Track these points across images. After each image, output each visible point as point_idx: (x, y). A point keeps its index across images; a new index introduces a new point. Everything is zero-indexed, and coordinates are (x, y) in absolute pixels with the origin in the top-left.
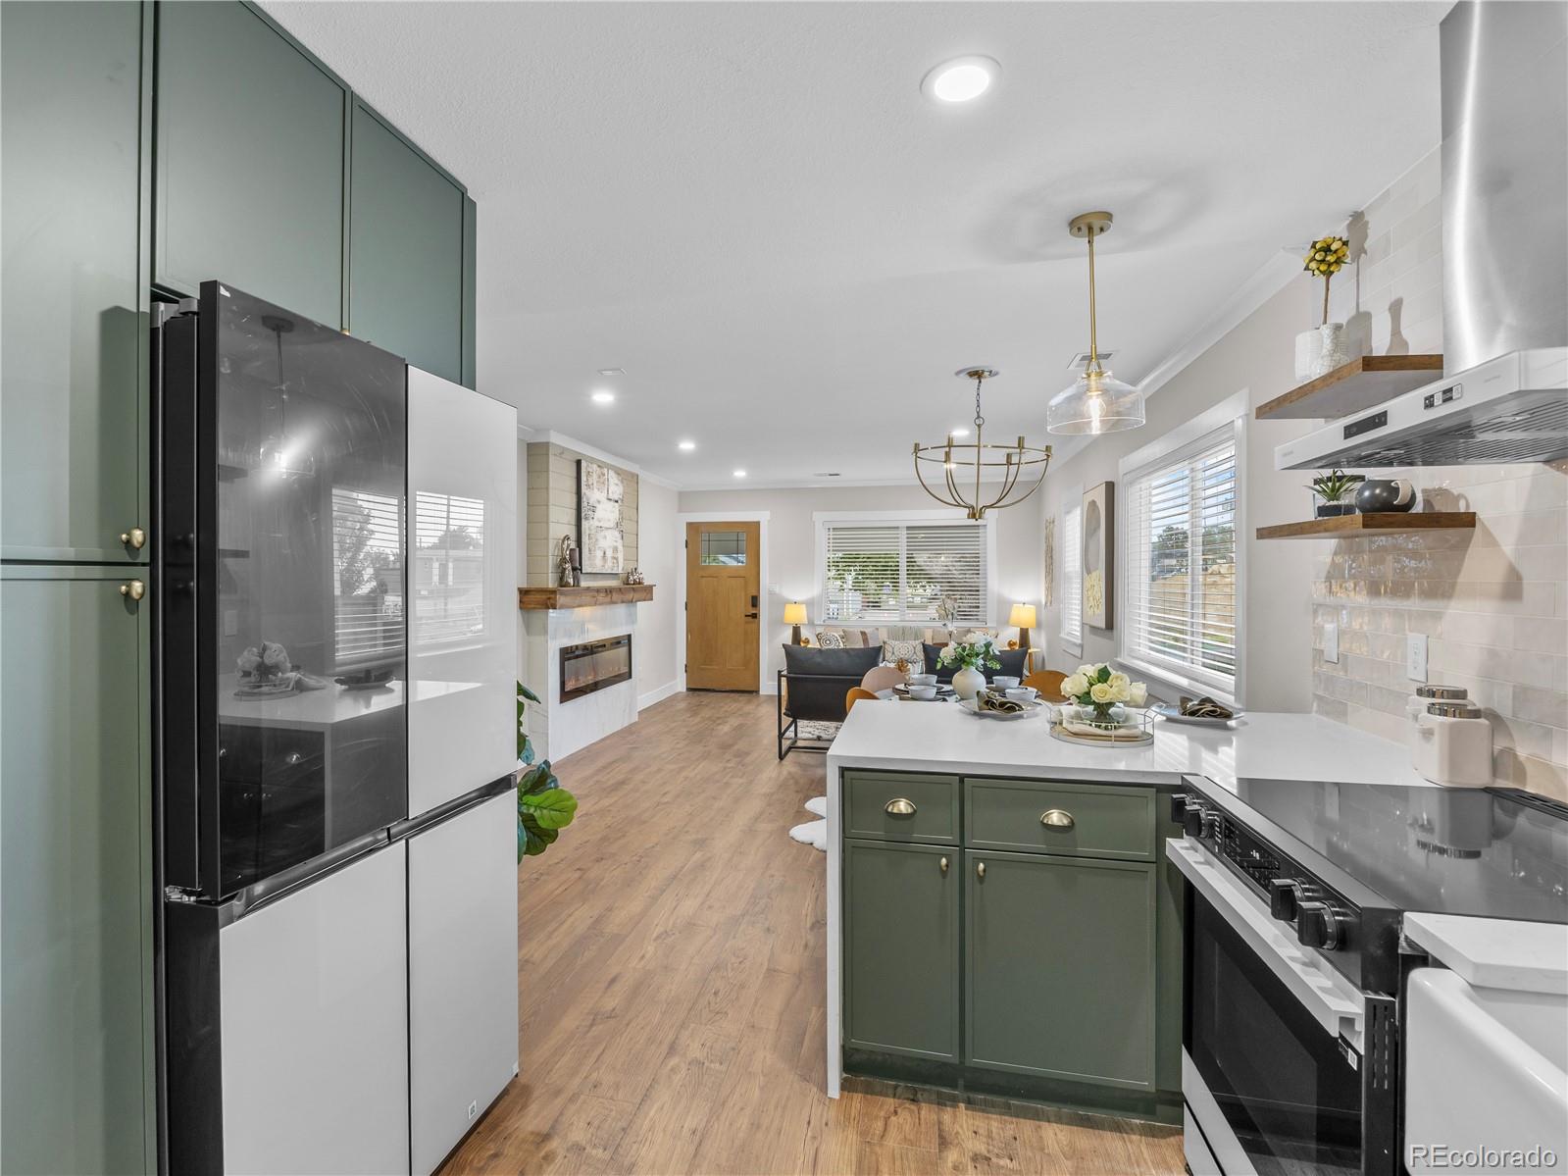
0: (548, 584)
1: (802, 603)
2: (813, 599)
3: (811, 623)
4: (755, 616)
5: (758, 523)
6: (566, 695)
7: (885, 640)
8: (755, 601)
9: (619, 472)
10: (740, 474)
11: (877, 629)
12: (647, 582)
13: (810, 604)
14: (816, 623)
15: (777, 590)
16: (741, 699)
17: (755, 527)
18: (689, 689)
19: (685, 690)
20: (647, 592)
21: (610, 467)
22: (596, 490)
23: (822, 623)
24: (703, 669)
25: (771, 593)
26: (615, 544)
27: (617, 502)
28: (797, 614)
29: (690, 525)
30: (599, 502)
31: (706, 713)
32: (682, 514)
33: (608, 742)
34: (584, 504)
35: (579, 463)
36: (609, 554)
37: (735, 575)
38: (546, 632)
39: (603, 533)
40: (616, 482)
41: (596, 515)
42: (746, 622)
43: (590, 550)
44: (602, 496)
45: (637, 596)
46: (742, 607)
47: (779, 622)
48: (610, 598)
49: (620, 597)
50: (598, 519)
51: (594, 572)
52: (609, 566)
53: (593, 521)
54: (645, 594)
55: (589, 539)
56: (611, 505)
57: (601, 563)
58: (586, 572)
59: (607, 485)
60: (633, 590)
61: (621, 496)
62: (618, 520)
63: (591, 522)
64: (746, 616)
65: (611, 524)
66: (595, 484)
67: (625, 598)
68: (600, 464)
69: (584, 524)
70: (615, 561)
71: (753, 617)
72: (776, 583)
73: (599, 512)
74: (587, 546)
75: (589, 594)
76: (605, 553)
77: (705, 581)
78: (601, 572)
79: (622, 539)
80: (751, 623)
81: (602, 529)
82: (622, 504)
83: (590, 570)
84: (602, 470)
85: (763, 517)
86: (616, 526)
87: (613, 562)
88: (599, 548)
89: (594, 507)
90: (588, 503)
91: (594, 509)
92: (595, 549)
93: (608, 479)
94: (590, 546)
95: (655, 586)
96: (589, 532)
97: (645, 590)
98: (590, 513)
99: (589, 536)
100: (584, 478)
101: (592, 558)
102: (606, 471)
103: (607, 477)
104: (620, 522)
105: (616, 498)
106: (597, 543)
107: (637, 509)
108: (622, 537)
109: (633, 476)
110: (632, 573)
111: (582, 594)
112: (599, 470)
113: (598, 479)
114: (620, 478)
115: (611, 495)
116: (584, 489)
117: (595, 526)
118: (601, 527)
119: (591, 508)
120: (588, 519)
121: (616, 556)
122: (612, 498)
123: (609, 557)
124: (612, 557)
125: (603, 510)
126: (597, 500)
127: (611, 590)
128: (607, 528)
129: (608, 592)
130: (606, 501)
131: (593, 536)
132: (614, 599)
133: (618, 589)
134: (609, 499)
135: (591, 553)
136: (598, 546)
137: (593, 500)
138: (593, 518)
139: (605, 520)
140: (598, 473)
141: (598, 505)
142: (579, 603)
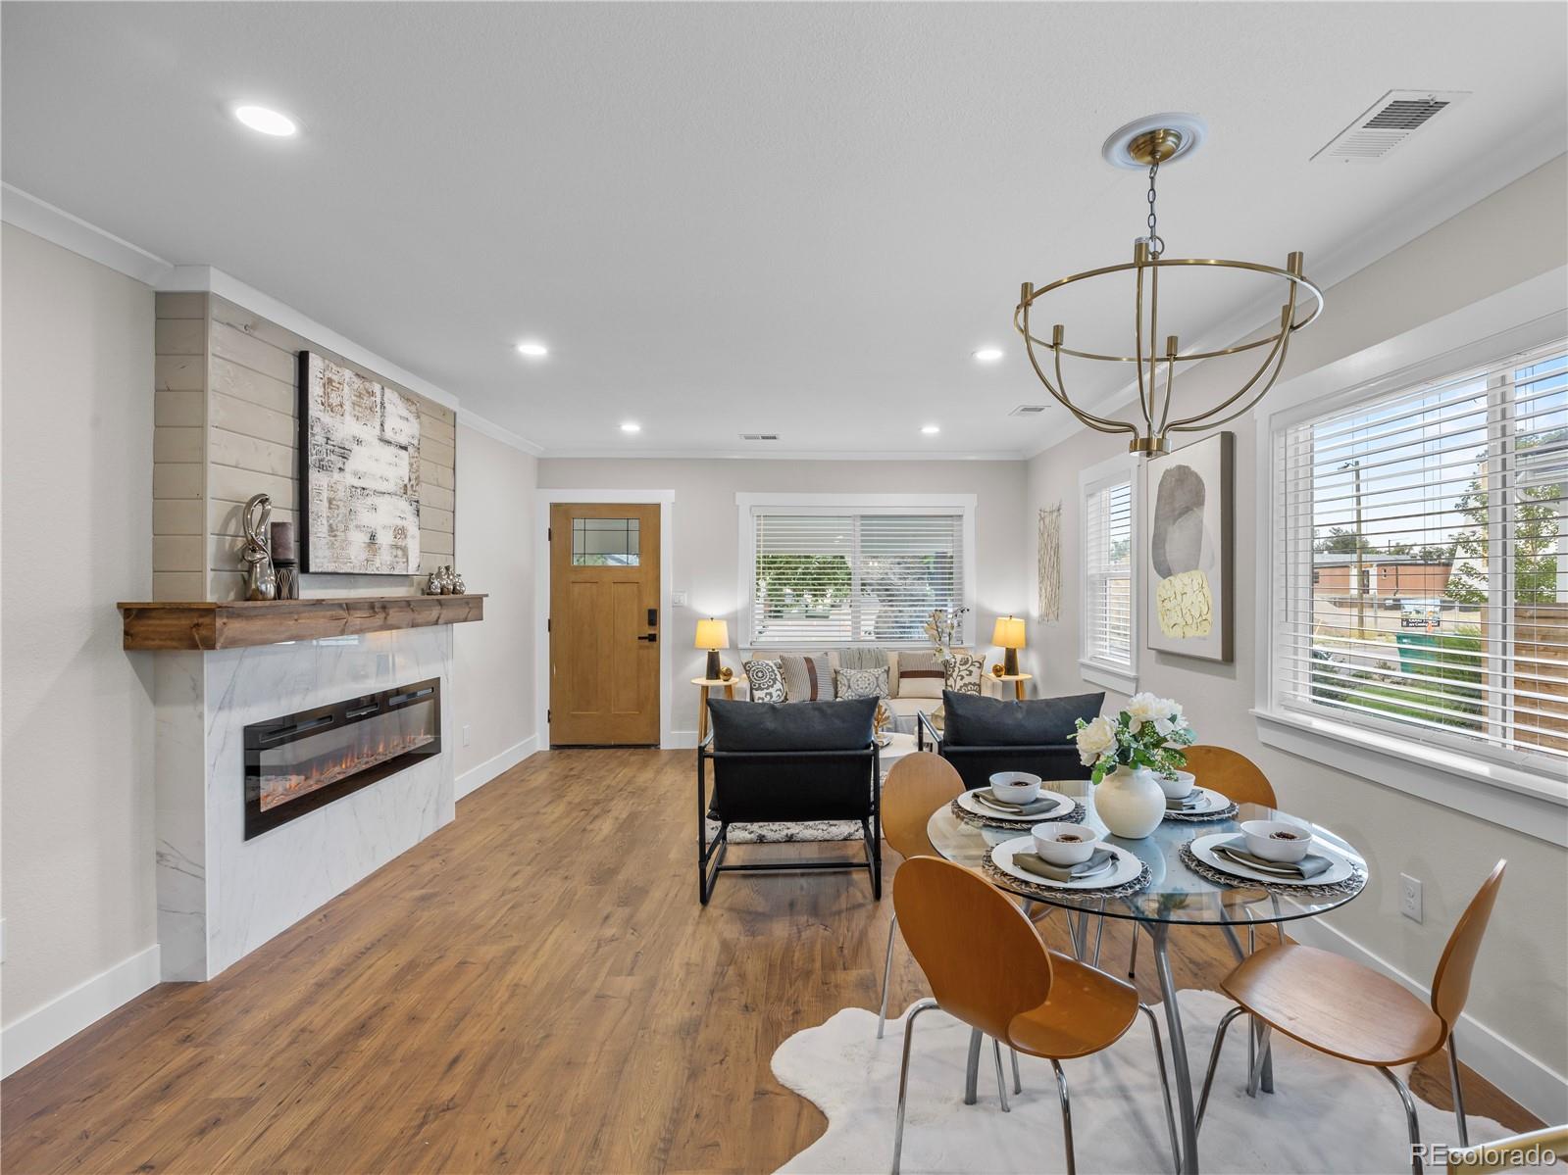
0: (203, 594)
1: (720, 619)
2: (736, 612)
3: (734, 647)
4: (653, 638)
5: (659, 505)
6: (258, 820)
7: (838, 668)
8: (653, 617)
9: (408, 397)
10: (631, 428)
11: (826, 654)
12: (469, 590)
13: (732, 620)
14: (741, 646)
15: (685, 600)
16: (632, 758)
17: (655, 509)
18: (554, 747)
19: (548, 749)
20: (472, 607)
21: (386, 384)
22: (347, 417)
23: (748, 646)
24: (573, 716)
25: (677, 606)
26: (400, 523)
27: (405, 448)
28: (712, 634)
29: (556, 509)
30: (359, 442)
31: (576, 793)
32: (540, 490)
33: (379, 883)
34: (316, 438)
35: (303, 359)
36: (385, 539)
37: (624, 577)
38: (198, 697)
39: (369, 501)
40: (405, 413)
41: (350, 466)
42: (641, 647)
43: (331, 529)
44: (369, 433)
45: (446, 614)
46: (639, 627)
47: (689, 647)
48: (382, 620)
49: (407, 616)
50: (355, 474)
51: (341, 571)
52: (383, 563)
53: (342, 474)
54: (467, 610)
55: (330, 508)
56: (390, 452)
57: (363, 556)
58: (320, 570)
59: (379, 414)
60: (440, 603)
61: (415, 442)
62: (406, 481)
63: (336, 475)
64: (640, 638)
65: (390, 487)
66: (347, 406)
67: (420, 618)
68: (363, 375)
69: (315, 478)
70: (400, 553)
71: (650, 640)
72: (684, 592)
73: (359, 460)
74: (325, 522)
75: (322, 613)
76: (373, 537)
77: (577, 589)
78: (361, 572)
79: (418, 515)
80: (648, 647)
81: (366, 492)
82: (416, 454)
83: (331, 568)
84: (367, 384)
85: (665, 497)
86: (402, 491)
87: (395, 554)
88: (357, 527)
89: (344, 448)
90: (328, 439)
91: (344, 454)
92: (346, 528)
93: (382, 404)
94: (331, 522)
95: (487, 596)
96: (332, 494)
97: (467, 603)
98: (332, 457)
99: (330, 501)
100: (315, 389)
101: (337, 544)
102: (377, 388)
103: (378, 400)
104: (412, 486)
105: (404, 441)
106: (353, 517)
107: (454, 469)
108: (418, 511)
109: (445, 411)
110: (439, 575)
111: (298, 613)
112: (358, 382)
113: (354, 398)
114: (413, 408)
115: (389, 435)
116: (314, 410)
117: (348, 485)
118: (364, 489)
119: (337, 449)
120: (327, 470)
121: (402, 545)
122: (390, 440)
123: (384, 546)
124: (393, 547)
125: (370, 457)
126: (355, 438)
127: (385, 606)
128: (379, 493)
129: (378, 607)
130: (377, 442)
131: (339, 503)
132: (392, 622)
133: (405, 603)
134: (385, 441)
135: (336, 536)
136: (355, 523)
137: (341, 435)
138: (340, 469)
139: (373, 477)
140: (356, 386)
141: (354, 446)
142: (292, 633)
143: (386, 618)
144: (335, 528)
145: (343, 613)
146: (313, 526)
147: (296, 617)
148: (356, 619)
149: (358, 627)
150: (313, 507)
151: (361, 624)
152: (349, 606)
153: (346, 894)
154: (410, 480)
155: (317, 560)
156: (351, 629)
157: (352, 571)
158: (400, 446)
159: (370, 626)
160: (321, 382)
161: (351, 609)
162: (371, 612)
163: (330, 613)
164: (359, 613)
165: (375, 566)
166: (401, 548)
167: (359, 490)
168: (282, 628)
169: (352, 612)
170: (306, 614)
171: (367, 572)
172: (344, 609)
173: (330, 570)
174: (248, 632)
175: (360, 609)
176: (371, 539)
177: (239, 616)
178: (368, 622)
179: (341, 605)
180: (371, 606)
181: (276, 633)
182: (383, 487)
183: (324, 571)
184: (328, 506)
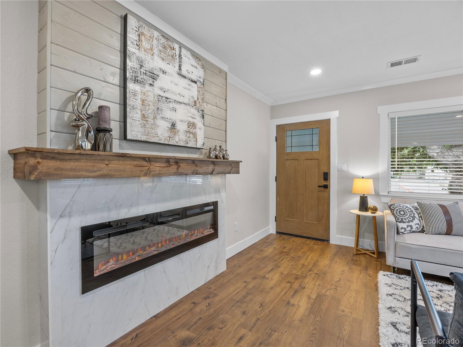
0: (45, 143)
1: (368, 178)
2: (378, 174)
3: (377, 194)
4: (326, 187)
5: (329, 120)
8: (326, 176)
9: (196, 57)
10: (316, 72)
13: (376, 178)
14: (381, 194)
15: (345, 168)
17: (328, 122)
18: (278, 233)
19: (275, 233)
20: (233, 167)
21: (182, 46)
22: (156, 57)
24: (286, 220)
25: (340, 171)
26: (192, 120)
27: (195, 82)
28: (363, 186)
29: (279, 127)
30: (164, 72)
32: (273, 120)
35: (124, 19)
36: (181, 127)
37: (311, 157)
39: (171, 105)
40: (195, 64)
41: (157, 84)
42: (319, 191)
43: (143, 116)
44: (171, 69)
45: (218, 169)
46: (318, 181)
47: (349, 192)
48: (176, 169)
49: (193, 168)
50: (161, 89)
51: (151, 141)
52: (180, 139)
53: (151, 87)
54: (230, 168)
55: (143, 105)
56: (184, 82)
57: (167, 134)
58: (134, 139)
59: (178, 60)
60: (213, 163)
61: (202, 80)
62: (196, 99)
63: (147, 87)
64: (319, 186)
65: (186, 101)
66: (156, 51)
67: (200, 170)
68: (165, 36)
69: (131, 86)
70: (191, 136)
71: (325, 188)
72: (345, 163)
73: (163, 81)
74: (139, 112)
75: (129, 162)
76: (173, 125)
77: (288, 163)
78: (165, 143)
79: (203, 118)
80: (323, 191)
81: (169, 100)
82: (202, 86)
83: (144, 138)
84: (170, 43)
85: (333, 115)
86: (193, 104)
87: (188, 136)
88: (162, 118)
89: (153, 73)
90: (141, 66)
91: (154, 77)
92: (155, 118)
93: (180, 56)
94: (144, 112)
95: (241, 162)
96: (144, 97)
97: (231, 165)
98: (145, 77)
99: (143, 101)
100: (132, 36)
101: (148, 126)
102: (177, 47)
103: (177, 53)
104: (200, 102)
105: (195, 79)
106: (159, 112)
107: (226, 100)
108: (203, 116)
109: (221, 71)
110: (215, 149)
111: (108, 160)
112: (163, 40)
113: (160, 48)
114: (200, 63)
115: (184, 72)
116: (131, 48)
117: (156, 94)
118: (167, 98)
119: (148, 73)
120: (140, 83)
121: (193, 132)
122: (185, 76)
123: (181, 131)
124: (186, 132)
125: (172, 82)
126: (161, 69)
127: (177, 161)
128: (177, 102)
129: (172, 162)
130: (177, 75)
131: (149, 103)
132: (182, 171)
133: (191, 161)
134: (182, 76)
135: (147, 121)
136: (161, 116)
137: (151, 66)
138: (150, 84)
139: (174, 93)
140: (162, 42)
141: (161, 74)
142: (105, 172)
143: (178, 168)
144: (146, 116)
145: (145, 163)
146: (130, 113)
147: (107, 163)
148: (156, 167)
149: (157, 173)
150: (130, 102)
151: (160, 171)
152: (149, 159)
153: (156, 317)
154: (198, 99)
155: (133, 133)
156: (152, 173)
157: (159, 142)
158: (192, 81)
159: (167, 172)
160: (137, 33)
161: (152, 161)
162: (167, 164)
163: (135, 163)
164: (158, 164)
165: (175, 141)
166: (192, 133)
167: (164, 98)
168: (95, 169)
169: (153, 163)
170: (117, 162)
171: (169, 143)
172: (147, 161)
173: (142, 139)
174: (62, 170)
175: (159, 162)
176: (172, 126)
177: (53, 158)
178: (166, 169)
179: (143, 158)
180: (168, 160)
181: (91, 171)
182: (181, 99)
183: (138, 139)
184: (141, 103)
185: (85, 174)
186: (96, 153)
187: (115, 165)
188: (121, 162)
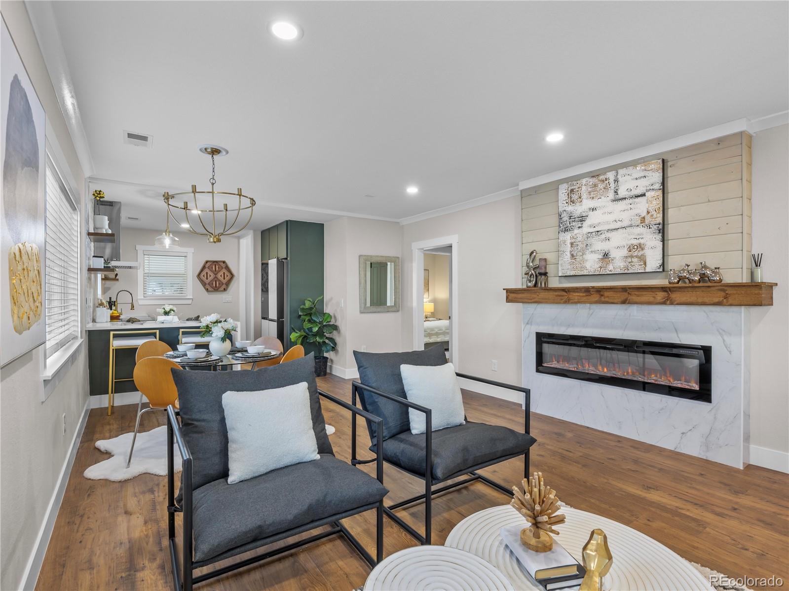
9: (645, 163)
21: (619, 167)
22: (584, 201)
26: (635, 242)
27: (643, 195)
30: (594, 209)
34: (563, 219)
36: (619, 254)
39: (603, 236)
41: (585, 224)
43: (572, 256)
44: (604, 201)
45: (679, 297)
50: (590, 226)
51: (580, 274)
52: (615, 267)
53: (580, 229)
54: (721, 296)
55: (571, 247)
56: (624, 204)
57: (597, 266)
58: (565, 275)
59: (611, 188)
60: (668, 290)
61: (657, 186)
62: (644, 214)
63: (576, 231)
65: (624, 224)
66: (584, 196)
68: (594, 175)
69: (562, 236)
70: (635, 260)
73: (593, 219)
74: (568, 254)
76: (606, 255)
78: (595, 274)
79: (660, 233)
81: (600, 233)
82: (657, 194)
83: (572, 273)
84: (602, 177)
86: (639, 222)
87: (629, 261)
88: (592, 252)
89: (582, 217)
90: (570, 217)
91: (582, 219)
92: (583, 254)
93: (616, 181)
94: (573, 253)
96: (573, 240)
98: (574, 224)
99: (572, 244)
100: (562, 199)
101: (577, 262)
102: (611, 175)
103: (611, 181)
104: (652, 216)
105: (639, 192)
106: (588, 248)
108: (660, 230)
112: (592, 181)
113: (591, 189)
115: (623, 194)
116: (562, 208)
117: (585, 233)
118: (598, 232)
119: (577, 219)
120: (570, 230)
121: (639, 254)
122: (624, 197)
123: (617, 258)
124: (626, 257)
125: (604, 213)
126: (590, 209)
127: (600, 291)
128: (612, 230)
129: (593, 292)
130: (611, 203)
131: (578, 243)
132: (607, 299)
133: (621, 289)
134: (620, 199)
135: (575, 259)
136: (590, 250)
137: (580, 211)
138: (579, 227)
139: (608, 223)
140: (591, 183)
141: (591, 213)
142: (536, 300)
144: (575, 254)
145: (564, 293)
146: (561, 257)
147: (538, 294)
149: (576, 301)
150: (561, 249)
154: (648, 212)
155: (563, 271)
156: (572, 301)
157: (588, 274)
158: (636, 197)
159: (587, 300)
160: (566, 195)
161: (571, 292)
162: (587, 294)
163: (557, 293)
164: (577, 294)
165: (608, 270)
166: (636, 257)
167: (594, 233)
168: (531, 298)
169: (571, 293)
170: (543, 293)
171: (600, 273)
172: (566, 292)
173: (571, 275)
174: (517, 298)
175: (577, 292)
176: (604, 256)
177: (513, 293)
178: (585, 298)
179: (564, 290)
180: (587, 290)
181: (529, 299)
182: (619, 225)
183: (567, 275)
184: (570, 246)
185: (526, 300)
186: (536, 288)
187: (543, 295)
188: (546, 293)
